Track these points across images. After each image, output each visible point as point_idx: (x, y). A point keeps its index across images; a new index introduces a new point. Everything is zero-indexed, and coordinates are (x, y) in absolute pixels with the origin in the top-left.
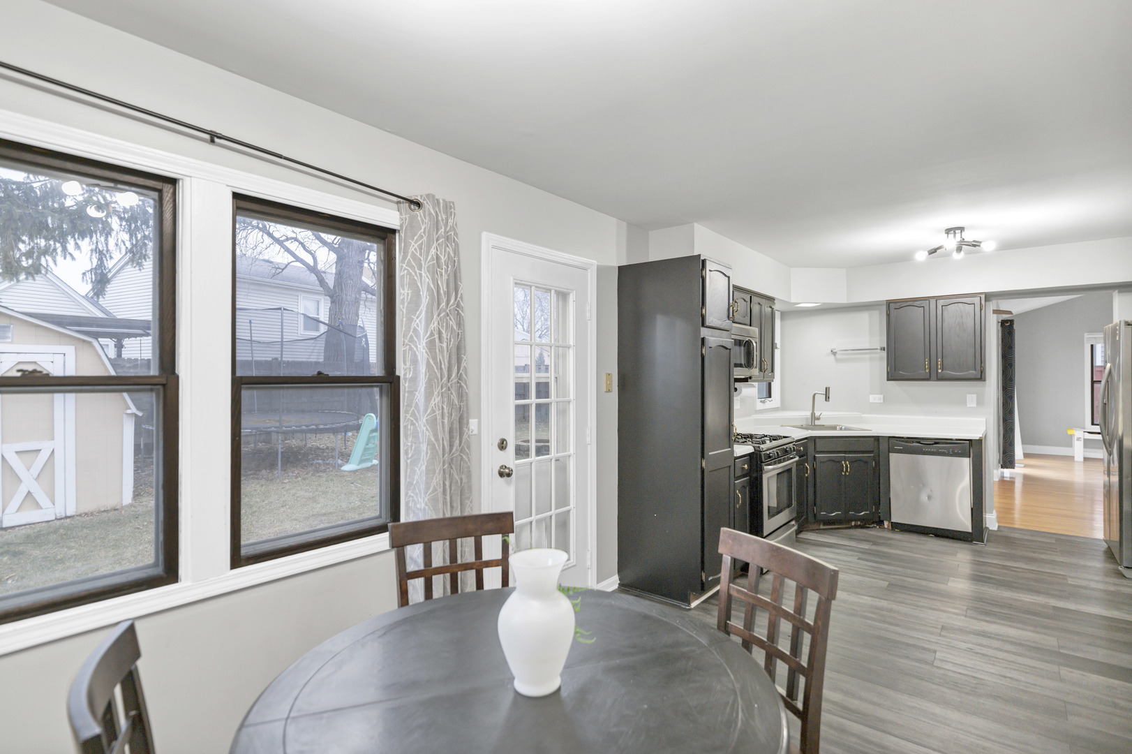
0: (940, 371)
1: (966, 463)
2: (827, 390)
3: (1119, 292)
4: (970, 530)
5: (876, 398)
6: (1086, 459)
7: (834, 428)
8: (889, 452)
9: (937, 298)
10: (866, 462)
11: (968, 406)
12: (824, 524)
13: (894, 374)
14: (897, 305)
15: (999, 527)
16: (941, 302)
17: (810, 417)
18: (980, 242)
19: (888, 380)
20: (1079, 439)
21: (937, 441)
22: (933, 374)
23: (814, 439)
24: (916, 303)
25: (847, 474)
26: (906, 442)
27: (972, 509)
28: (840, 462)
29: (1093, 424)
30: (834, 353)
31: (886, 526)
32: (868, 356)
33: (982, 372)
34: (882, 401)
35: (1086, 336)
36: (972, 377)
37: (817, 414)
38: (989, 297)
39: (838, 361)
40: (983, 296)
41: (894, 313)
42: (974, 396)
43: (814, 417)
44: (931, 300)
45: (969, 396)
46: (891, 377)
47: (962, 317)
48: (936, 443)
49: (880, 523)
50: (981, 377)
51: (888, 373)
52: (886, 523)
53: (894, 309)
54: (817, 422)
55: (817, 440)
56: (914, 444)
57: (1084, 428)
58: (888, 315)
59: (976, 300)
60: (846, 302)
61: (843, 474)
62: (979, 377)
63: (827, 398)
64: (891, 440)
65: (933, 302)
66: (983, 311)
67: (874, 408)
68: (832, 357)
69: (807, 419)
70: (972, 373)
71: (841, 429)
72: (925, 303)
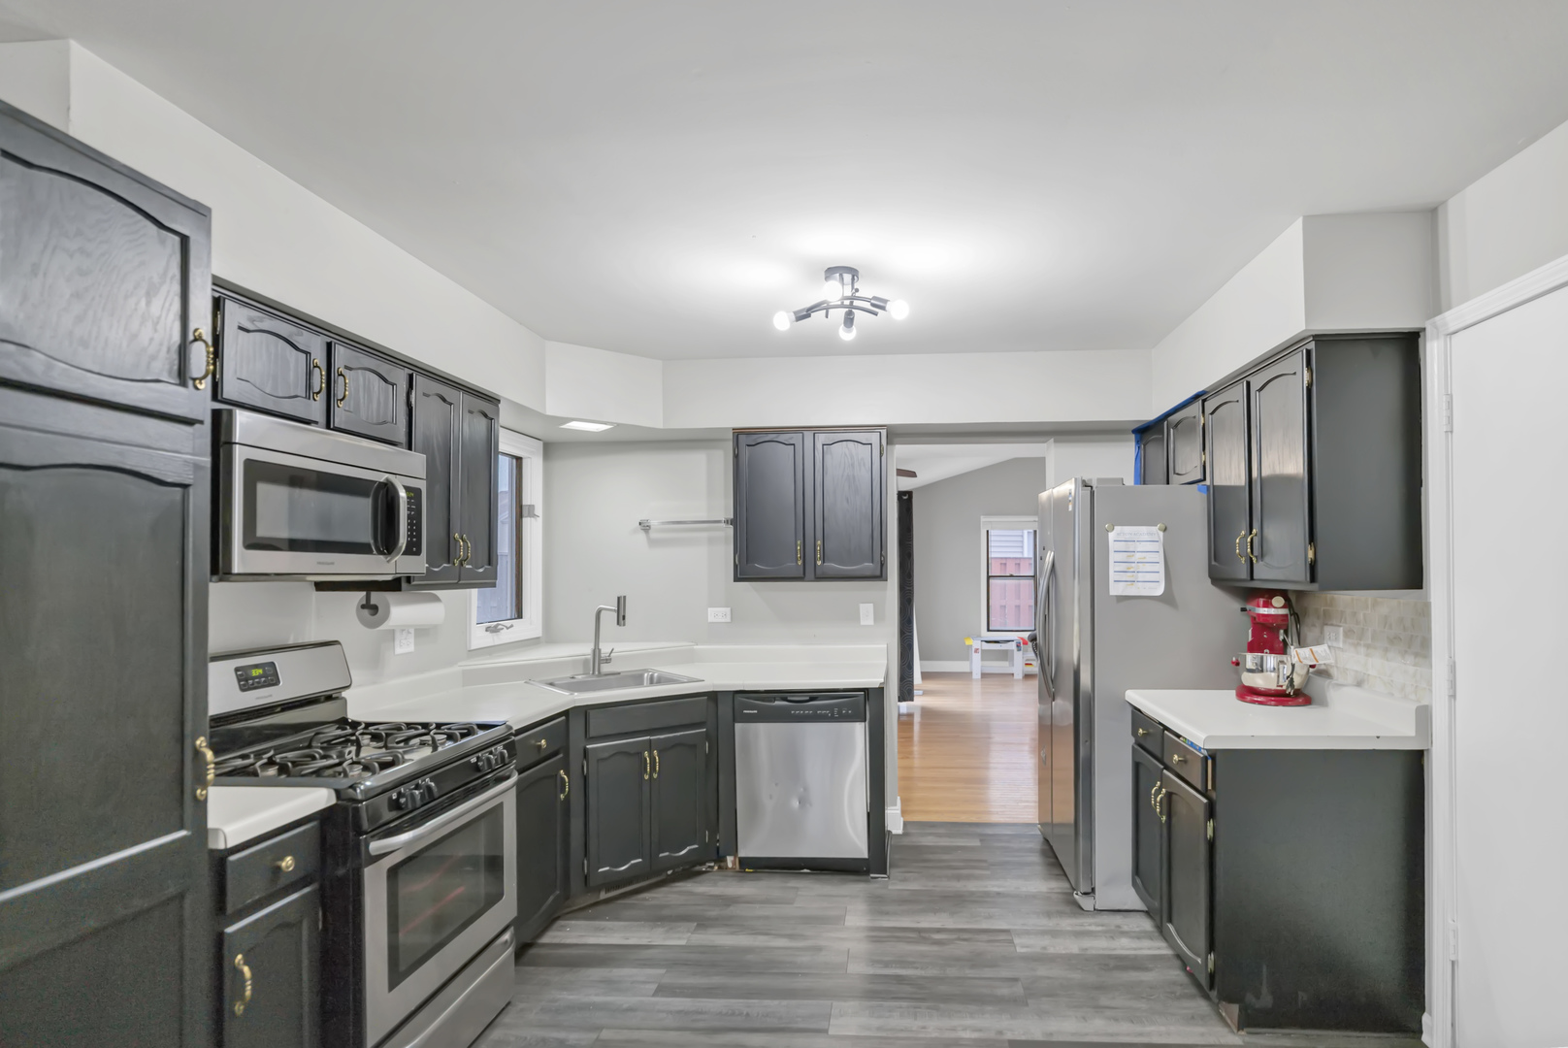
0: (819, 563)
1: (859, 731)
2: (621, 602)
3: (1055, 441)
4: (866, 856)
5: (718, 614)
6: (984, 675)
7: (636, 679)
8: (734, 721)
9: (816, 430)
10: (693, 747)
11: (862, 623)
12: (608, 890)
13: (746, 569)
14: (752, 439)
15: (905, 824)
16: (822, 438)
17: (590, 657)
18: (886, 301)
19: (736, 579)
20: (976, 651)
21: (814, 694)
22: (810, 570)
23: (585, 711)
24: (782, 438)
25: (655, 776)
26: (763, 700)
27: (868, 814)
28: (640, 754)
29: (988, 630)
30: (645, 527)
31: (730, 865)
32: (705, 535)
33: (882, 565)
34: (728, 619)
35: (983, 519)
36: (868, 573)
37: (605, 649)
38: (895, 434)
39: (653, 543)
40: (884, 432)
41: (745, 453)
42: (871, 606)
43: (598, 658)
44: (805, 432)
45: (862, 606)
46: (741, 575)
47: (853, 465)
48: (812, 699)
49: (720, 859)
50: (881, 576)
51: (735, 566)
52: (730, 859)
53: (747, 443)
54: (606, 668)
55: (592, 713)
56: (777, 703)
57: (980, 636)
58: (736, 457)
59: (874, 438)
60: (660, 425)
61: (646, 777)
62: (878, 573)
63: (621, 619)
64: (737, 696)
65: (808, 435)
66: (884, 458)
67: (715, 633)
68: (642, 535)
69: (586, 662)
70: (868, 566)
71: (652, 681)
72: (796, 438)
